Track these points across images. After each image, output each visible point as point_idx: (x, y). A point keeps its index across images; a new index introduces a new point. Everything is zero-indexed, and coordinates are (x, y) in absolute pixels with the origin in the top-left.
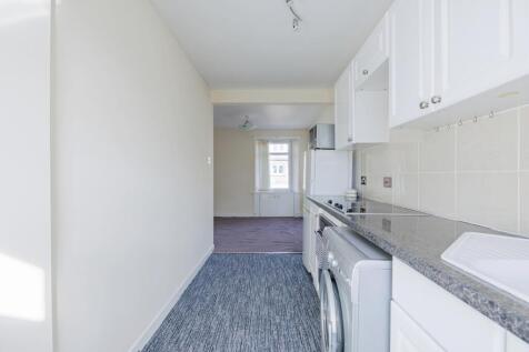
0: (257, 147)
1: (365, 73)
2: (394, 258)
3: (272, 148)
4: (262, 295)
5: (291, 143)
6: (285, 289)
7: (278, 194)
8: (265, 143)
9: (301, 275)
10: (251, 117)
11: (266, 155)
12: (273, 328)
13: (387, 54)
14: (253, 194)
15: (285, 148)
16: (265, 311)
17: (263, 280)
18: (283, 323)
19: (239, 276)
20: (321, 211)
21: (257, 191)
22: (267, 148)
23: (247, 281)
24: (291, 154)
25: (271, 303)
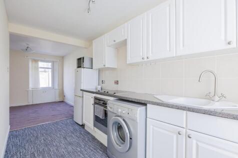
0: (30, 63)
1: (114, 41)
2: (148, 105)
3: (41, 64)
4: (63, 142)
5: (53, 63)
6: (73, 136)
7: (45, 90)
8: (36, 61)
9: (77, 127)
10: (31, 45)
11: (37, 68)
12: (79, 153)
13: (126, 38)
14: (28, 91)
15: (49, 65)
16: (70, 148)
17: (59, 135)
18: (82, 149)
19: (42, 138)
20: (94, 95)
21: (30, 89)
22: (38, 64)
23: (49, 139)
24: (53, 69)
25: (70, 144)
